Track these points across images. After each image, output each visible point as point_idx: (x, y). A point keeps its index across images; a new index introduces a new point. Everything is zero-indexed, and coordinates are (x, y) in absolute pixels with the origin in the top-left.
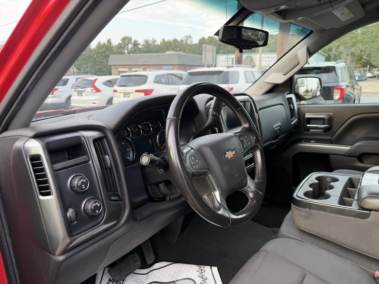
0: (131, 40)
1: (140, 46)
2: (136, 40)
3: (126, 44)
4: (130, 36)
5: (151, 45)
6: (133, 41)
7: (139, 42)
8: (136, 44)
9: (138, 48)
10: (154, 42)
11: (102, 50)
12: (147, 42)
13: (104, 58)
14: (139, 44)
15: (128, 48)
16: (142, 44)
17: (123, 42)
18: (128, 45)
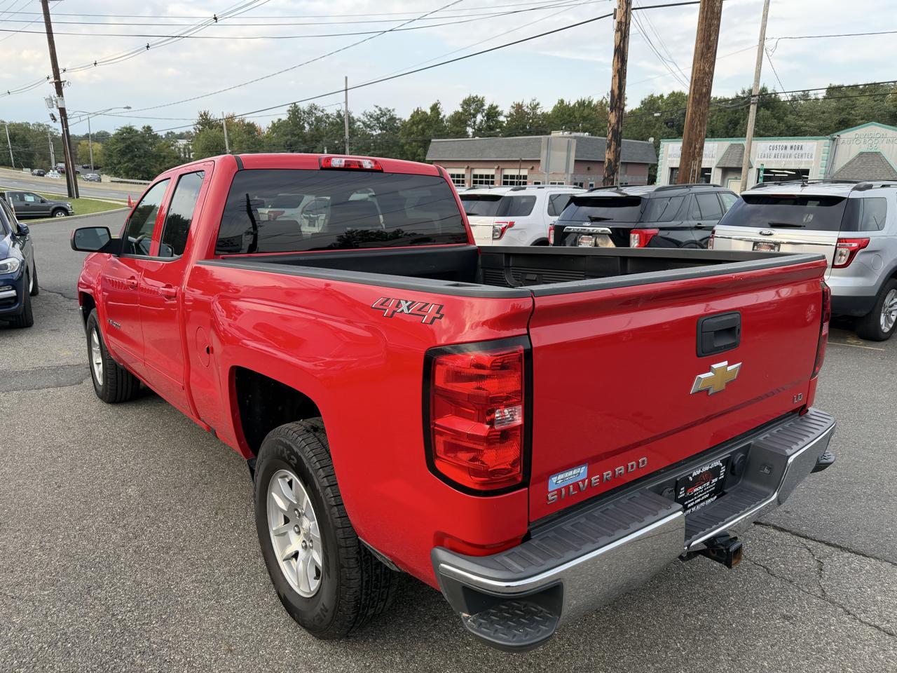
0: (483, 105)
1: (501, 118)
2: (495, 105)
3: (470, 114)
4: (480, 96)
5: (528, 114)
6: (486, 107)
7: (499, 109)
8: (493, 113)
9: (498, 122)
10: (535, 108)
11: (417, 127)
12: (519, 107)
13: (420, 144)
14: (500, 114)
15: (474, 122)
16: (506, 112)
17: (465, 110)
18: (475, 116)
